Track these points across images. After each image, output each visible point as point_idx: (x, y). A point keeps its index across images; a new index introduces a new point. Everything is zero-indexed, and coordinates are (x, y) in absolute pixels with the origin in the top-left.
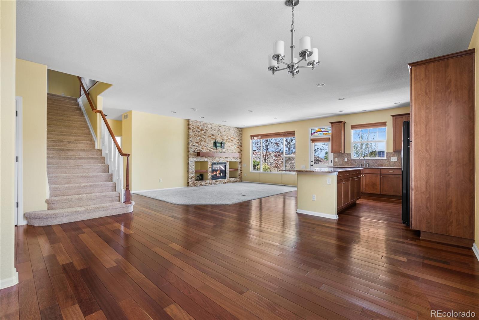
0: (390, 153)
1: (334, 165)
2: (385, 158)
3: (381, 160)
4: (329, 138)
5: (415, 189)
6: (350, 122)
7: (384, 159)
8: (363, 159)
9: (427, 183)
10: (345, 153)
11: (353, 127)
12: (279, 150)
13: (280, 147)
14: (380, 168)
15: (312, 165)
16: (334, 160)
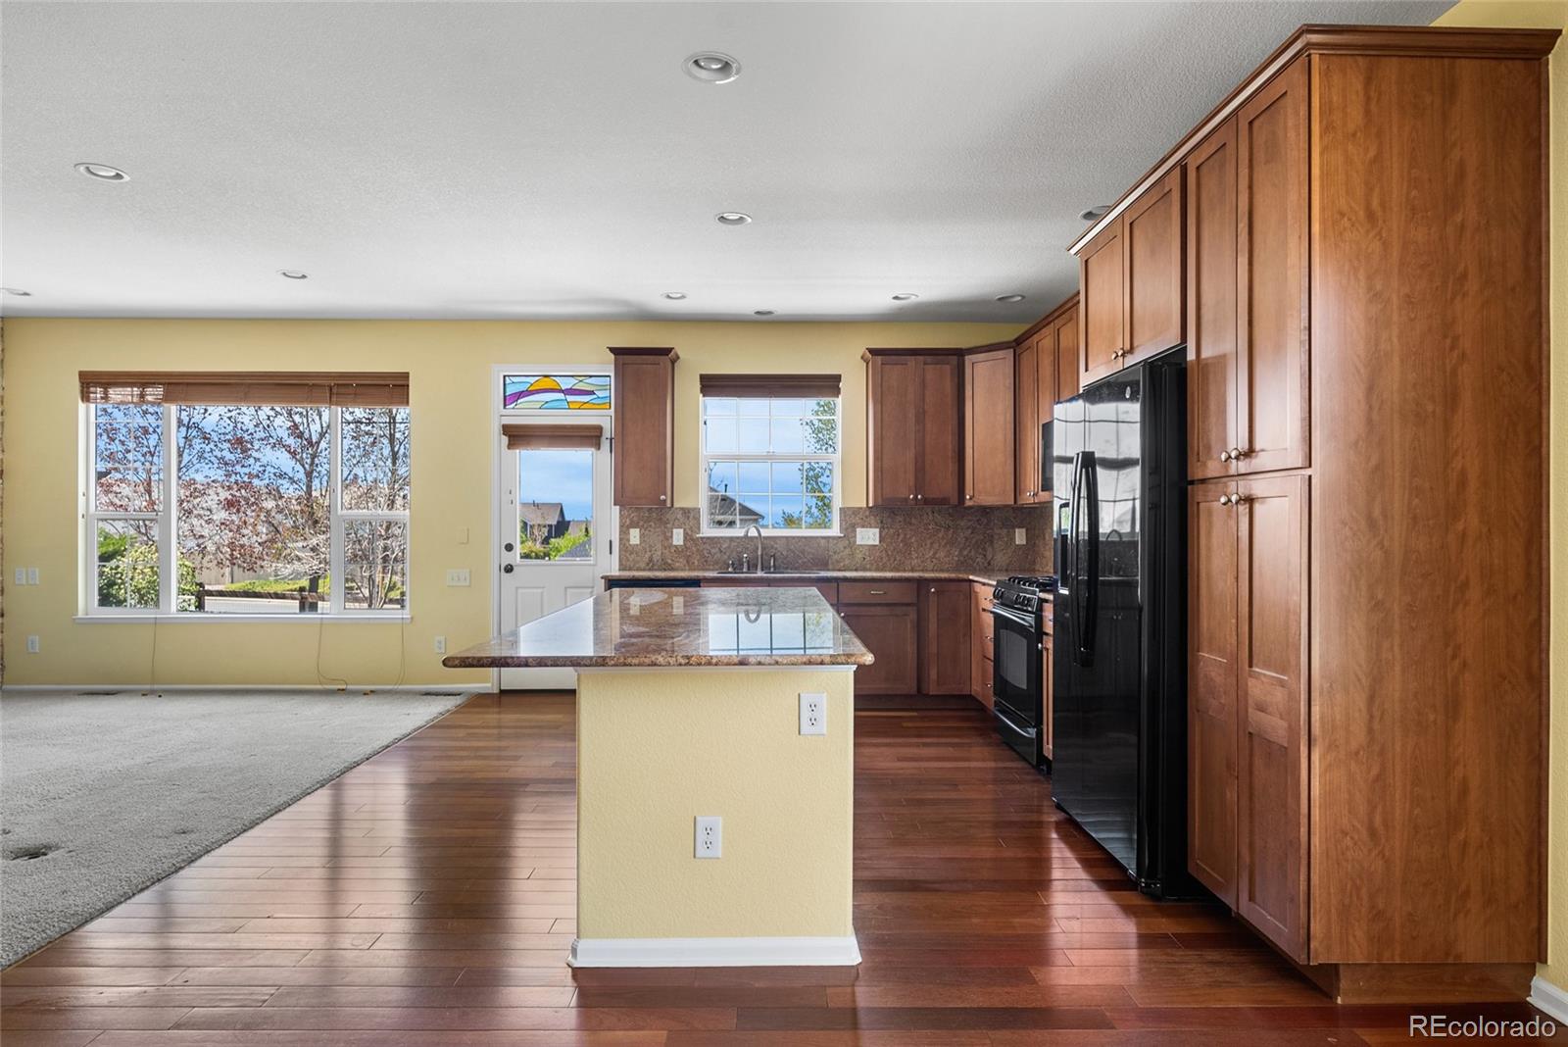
0: (856, 511)
1: (621, 564)
2: (835, 531)
3: (823, 541)
4: (599, 429)
5: (1324, 740)
6: (698, 357)
7: (834, 538)
8: (756, 538)
9: (1371, 699)
10: (676, 505)
11: (712, 385)
12: (250, 475)
13: (257, 460)
14: (836, 580)
15: (509, 569)
16: (621, 540)
